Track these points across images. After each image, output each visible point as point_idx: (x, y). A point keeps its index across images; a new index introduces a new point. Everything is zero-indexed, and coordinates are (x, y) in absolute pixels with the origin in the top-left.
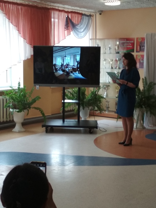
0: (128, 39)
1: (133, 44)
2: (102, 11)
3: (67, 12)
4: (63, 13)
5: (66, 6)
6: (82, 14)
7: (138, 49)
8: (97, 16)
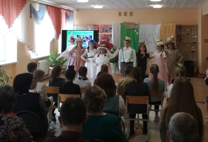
2: (78, 9)
3: (66, 10)
4: (64, 10)
5: (65, 7)
6: (70, 11)
7: (102, 31)
8: (75, 12)
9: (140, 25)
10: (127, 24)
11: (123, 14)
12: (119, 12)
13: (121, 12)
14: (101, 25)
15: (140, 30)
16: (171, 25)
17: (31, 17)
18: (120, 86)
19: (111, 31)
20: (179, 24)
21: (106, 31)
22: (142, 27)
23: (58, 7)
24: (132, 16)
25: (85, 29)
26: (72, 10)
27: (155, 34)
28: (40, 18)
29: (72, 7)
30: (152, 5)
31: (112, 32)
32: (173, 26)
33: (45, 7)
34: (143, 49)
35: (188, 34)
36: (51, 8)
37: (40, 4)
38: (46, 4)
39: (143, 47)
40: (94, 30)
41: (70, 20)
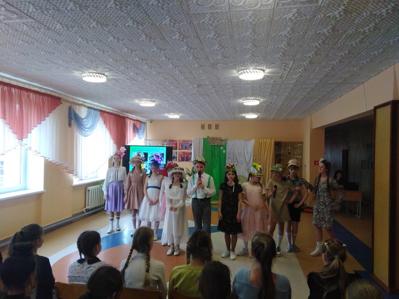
0: (172, 141)
1: (176, 144)
2: (152, 120)
3: (134, 120)
4: (132, 121)
5: (133, 116)
6: (141, 122)
7: (181, 147)
8: (148, 124)
9: (228, 142)
10: (211, 139)
11: (206, 127)
12: (202, 125)
13: (204, 125)
14: (179, 140)
15: (227, 147)
16: (268, 141)
17: (70, 125)
18: (175, 287)
19: (191, 148)
20: (278, 140)
21: (186, 148)
22: (230, 144)
23: (121, 115)
24: (218, 129)
25: (159, 145)
26: (144, 121)
27: (247, 153)
28: (86, 128)
29: (144, 117)
30: (244, 115)
31: (191, 150)
32: (271, 142)
33: (98, 113)
34: (231, 176)
35: (289, 153)
36: (108, 115)
37: (89, 108)
38: (101, 109)
39: (231, 173)
40: (167, 146)
41: (141, 133)
